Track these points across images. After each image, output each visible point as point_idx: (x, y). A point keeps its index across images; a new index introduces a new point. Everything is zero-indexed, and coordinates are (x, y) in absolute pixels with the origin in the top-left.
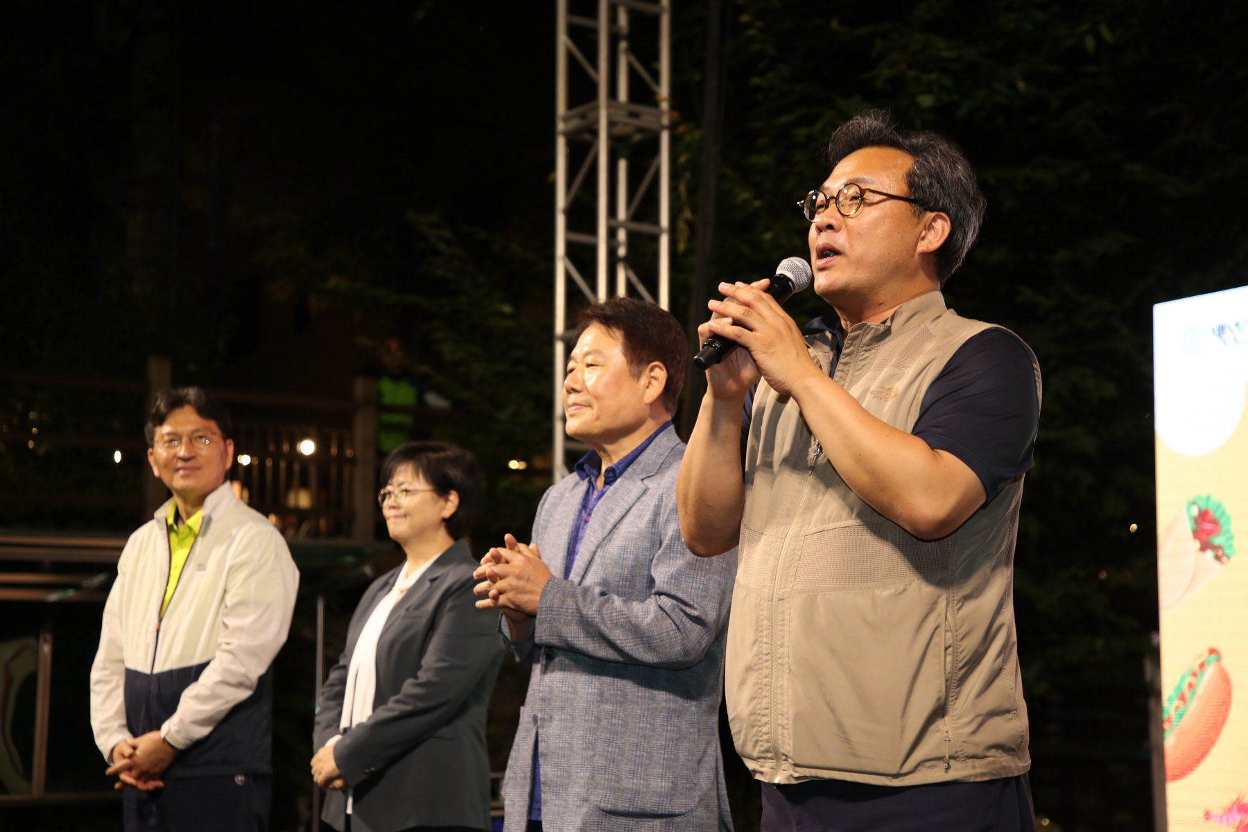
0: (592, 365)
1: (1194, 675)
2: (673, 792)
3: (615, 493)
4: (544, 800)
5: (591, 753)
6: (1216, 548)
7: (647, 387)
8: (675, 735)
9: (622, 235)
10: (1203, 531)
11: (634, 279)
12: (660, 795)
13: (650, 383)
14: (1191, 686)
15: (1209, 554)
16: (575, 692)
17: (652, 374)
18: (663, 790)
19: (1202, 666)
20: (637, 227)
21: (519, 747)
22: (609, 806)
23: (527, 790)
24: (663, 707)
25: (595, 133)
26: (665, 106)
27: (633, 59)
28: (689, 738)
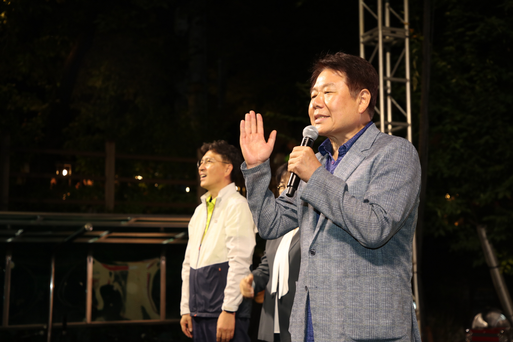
0: (328, 92)
2: (393, 326)
3: (346, 160)
4: (315, 334)
5: (343, 307)
7: (360, 104)
8: (390, 293)
9: (389, 84)
11: (395, 102)
12: (386, 328)
13: (361, 102)
16: (330, 273)
17: (363, 96)
18: (387, 324)
20: (396, 79)
21: (297, 305)
22: (358, 337)
23: (303, 328)
24: (382, 277)
25: (377, 42)
26: (407, 27)
27: (392, 10)
28: (397, 294)
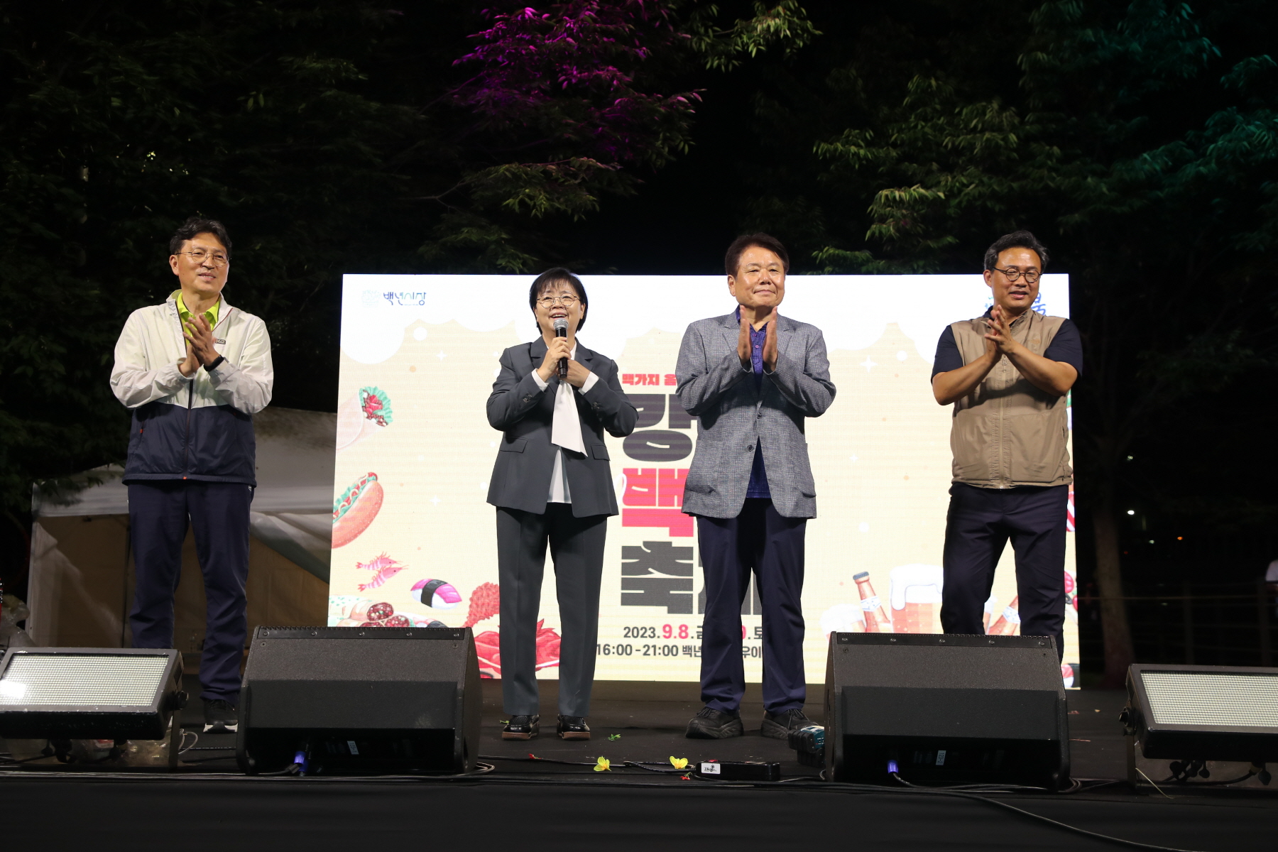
1: (358, 488)
6: (377, 417)
10: (370, 407)
14: (354, 493)
15: (374, 421)
19: (363, 482)
